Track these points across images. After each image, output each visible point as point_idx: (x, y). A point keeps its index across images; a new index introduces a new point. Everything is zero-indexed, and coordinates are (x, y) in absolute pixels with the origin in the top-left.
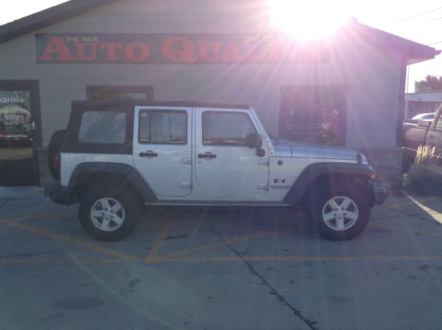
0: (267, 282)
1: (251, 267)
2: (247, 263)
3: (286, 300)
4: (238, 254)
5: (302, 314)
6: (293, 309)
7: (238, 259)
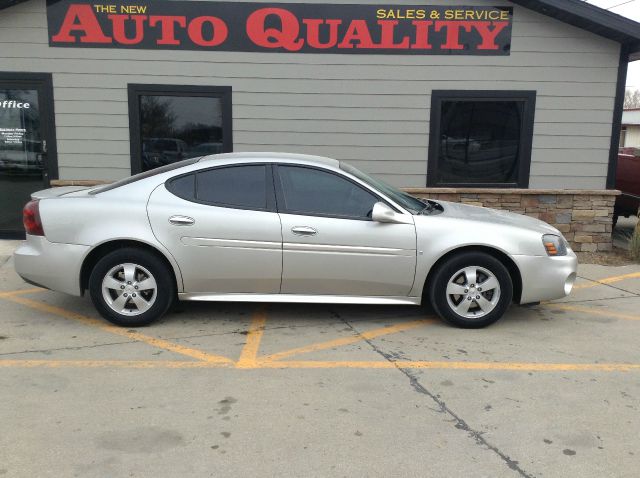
0: (447, 406)
1: (414, 380)
2: (407, 372)
3: (488, 441)
4: (387, 357)
5: (521, 466)
6: (503, 457)
7: (387, 364)
